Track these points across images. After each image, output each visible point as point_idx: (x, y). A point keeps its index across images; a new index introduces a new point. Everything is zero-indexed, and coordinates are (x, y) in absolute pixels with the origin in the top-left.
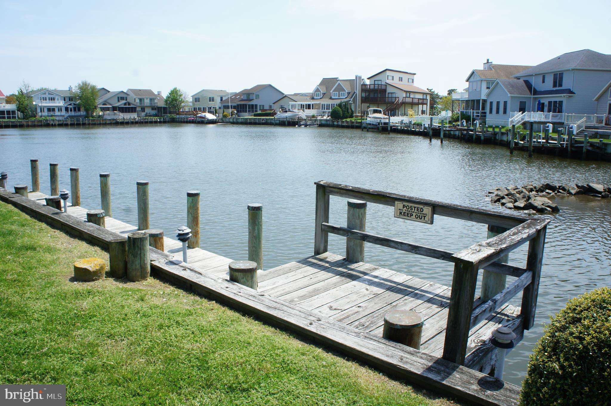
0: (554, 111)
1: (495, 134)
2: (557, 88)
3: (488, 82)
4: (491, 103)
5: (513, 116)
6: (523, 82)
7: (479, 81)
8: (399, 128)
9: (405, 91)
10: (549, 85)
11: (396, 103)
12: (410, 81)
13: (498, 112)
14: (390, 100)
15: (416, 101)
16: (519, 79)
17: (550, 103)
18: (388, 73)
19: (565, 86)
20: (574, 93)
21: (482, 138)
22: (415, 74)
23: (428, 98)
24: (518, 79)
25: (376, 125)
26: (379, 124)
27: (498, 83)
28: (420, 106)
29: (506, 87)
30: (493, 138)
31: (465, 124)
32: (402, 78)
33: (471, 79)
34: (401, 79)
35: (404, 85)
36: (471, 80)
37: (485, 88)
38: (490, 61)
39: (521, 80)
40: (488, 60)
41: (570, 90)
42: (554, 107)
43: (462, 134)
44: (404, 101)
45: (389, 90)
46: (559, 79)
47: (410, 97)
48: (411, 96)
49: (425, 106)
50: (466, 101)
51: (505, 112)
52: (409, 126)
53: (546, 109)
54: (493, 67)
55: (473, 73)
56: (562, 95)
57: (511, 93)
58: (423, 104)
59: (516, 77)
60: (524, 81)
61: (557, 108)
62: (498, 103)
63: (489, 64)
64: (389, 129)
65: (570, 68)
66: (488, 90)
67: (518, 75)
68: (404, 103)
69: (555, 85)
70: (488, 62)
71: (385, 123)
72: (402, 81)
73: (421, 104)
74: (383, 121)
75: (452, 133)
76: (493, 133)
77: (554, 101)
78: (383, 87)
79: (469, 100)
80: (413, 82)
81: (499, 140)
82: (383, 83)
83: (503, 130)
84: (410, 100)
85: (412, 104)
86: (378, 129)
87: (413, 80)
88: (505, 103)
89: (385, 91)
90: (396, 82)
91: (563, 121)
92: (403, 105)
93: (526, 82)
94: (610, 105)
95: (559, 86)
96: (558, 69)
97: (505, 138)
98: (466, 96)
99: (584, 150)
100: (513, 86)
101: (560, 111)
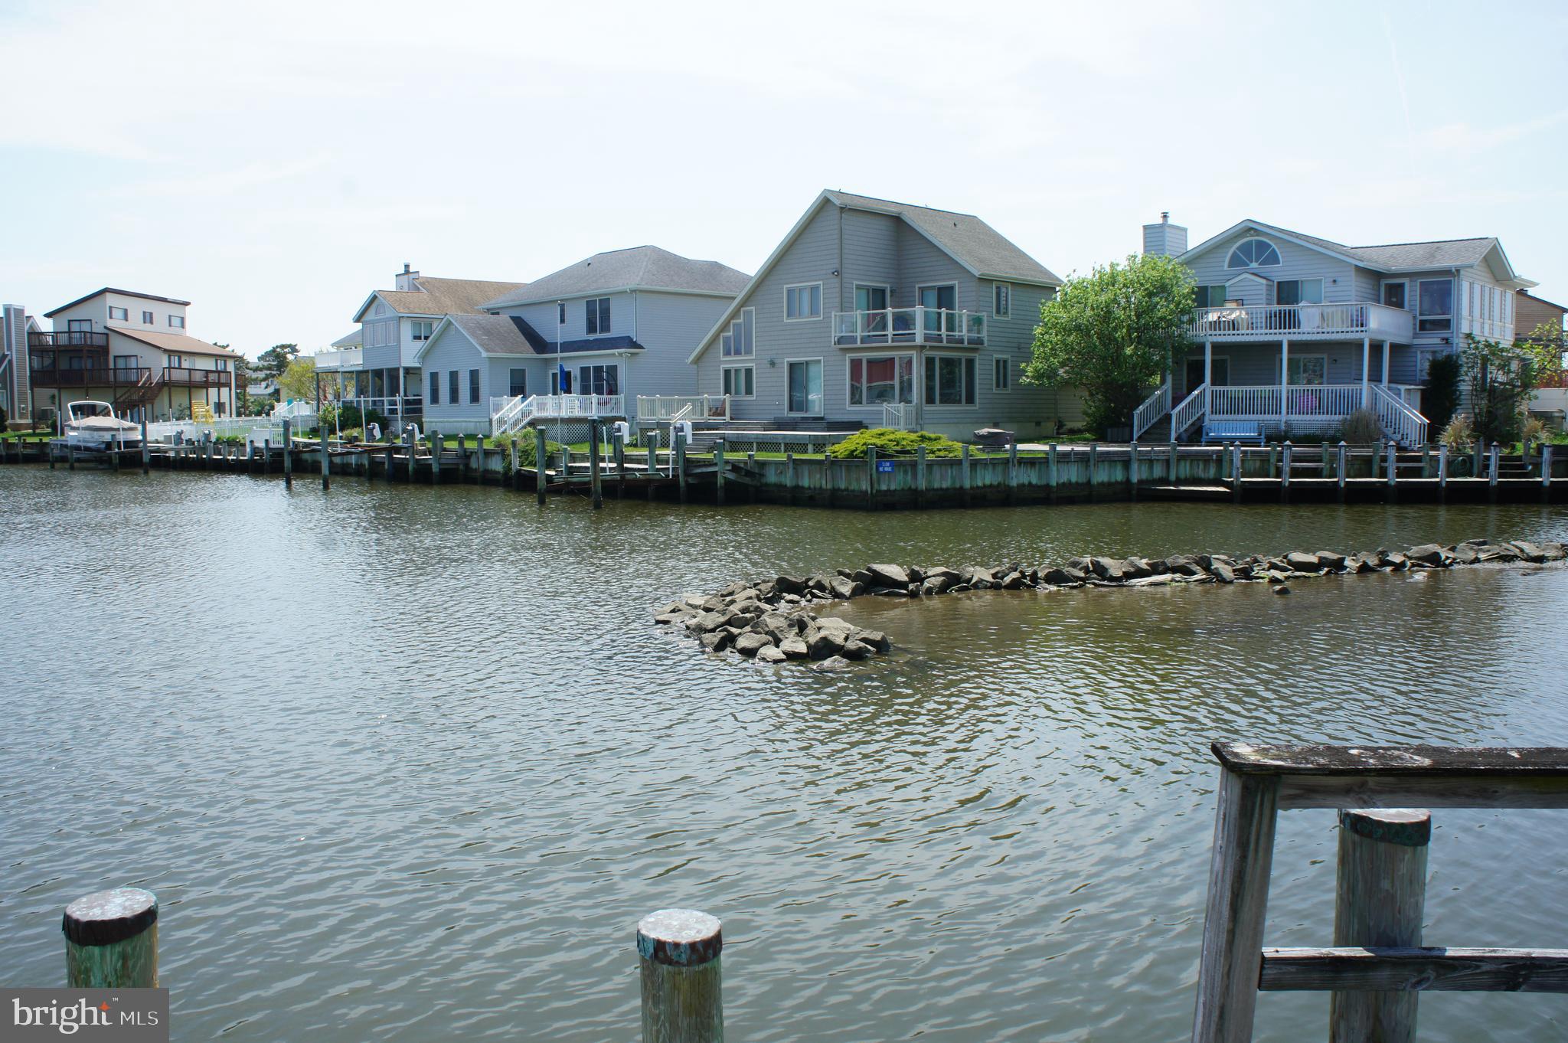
0: (599, 391)
1: (467, 455)
2: (599, 335)
3: (416, 322)
4: (434, 377)
5: (497, 409)
6: (511, 322)
7: (391, 319)
8: (172, 454)
9: (165, 351)
10: (576, 327)
11: (145, 383)
12: (176, 322)
13: (454, 397)
14: (121, 377)
15: (198, 377)
16: (498, 313)
17: (584, 371)
18: (111, 300)
19: (617, 330)
20: (641, 347)
21: (435, 468)
22: (187, 304)
23: (231, 367)
24: (492, 314)
25: (98, 450)
26: (109, 445)
27: (450, 323)
28: (213, 392)
29: (473, 334)
30: (461, 467)
31: (377, 433)
32: (151, 314)
33: (370, 316)
34: (148, 318)
35: (158, 333)
36: (366, 318)
37: (411, 337)
38: (411, 270)
39: (504, 318)
40: (407, 266)
41: (629, 338)
42: (595, 381)
43: (372, 461)
44: (167, 378)
45: (117, 347)
46: (601, 313)
47: (180, 368)
48: (185, 365)
49: (225, 391)
50: (359, 373)
51: (475, 397)
52: (204, 450)
53: (576, 385)
54: (422, 284)
55: (374, 298)
56: (616, 351)
57: (487, 350)
58: (219, 385)
59: (488, 309)
60: (513, 318)
61: (602, 382)
62: (454, 376)
63: (412, 276)
64: (146, 458)
65: (627, 288)
66: (420, 344)
67: (493, 304)
68: (167, 385)
69: (591, 329)
70: (407, 272)
71: (128, 444)
72: (151, 323)
73: (214, 385)
74: (122, 437)
75: (353, 459)
76: (460, 452)
77: (595, 368)
78: (98, 341)
79: (367, 371)
80: (183, 326)
81: (482, 469)
82: (98, 328)
83: (488, 445)
84: (183, 376)
85: (191, 387)
86: (109, 460)
87: (183, 320)
88: (474, 375)
89: (104, 350)
90: (135, 326)
91: (623, 414)
92: (166, 389)
93: (518, 321)
94: (727, 372)
95: (602, 331)
96: (596, 288)
97: (496, 465)
98: (356, 360)
99: (720, 481)
100: (488, 332)
101: (613, 391)
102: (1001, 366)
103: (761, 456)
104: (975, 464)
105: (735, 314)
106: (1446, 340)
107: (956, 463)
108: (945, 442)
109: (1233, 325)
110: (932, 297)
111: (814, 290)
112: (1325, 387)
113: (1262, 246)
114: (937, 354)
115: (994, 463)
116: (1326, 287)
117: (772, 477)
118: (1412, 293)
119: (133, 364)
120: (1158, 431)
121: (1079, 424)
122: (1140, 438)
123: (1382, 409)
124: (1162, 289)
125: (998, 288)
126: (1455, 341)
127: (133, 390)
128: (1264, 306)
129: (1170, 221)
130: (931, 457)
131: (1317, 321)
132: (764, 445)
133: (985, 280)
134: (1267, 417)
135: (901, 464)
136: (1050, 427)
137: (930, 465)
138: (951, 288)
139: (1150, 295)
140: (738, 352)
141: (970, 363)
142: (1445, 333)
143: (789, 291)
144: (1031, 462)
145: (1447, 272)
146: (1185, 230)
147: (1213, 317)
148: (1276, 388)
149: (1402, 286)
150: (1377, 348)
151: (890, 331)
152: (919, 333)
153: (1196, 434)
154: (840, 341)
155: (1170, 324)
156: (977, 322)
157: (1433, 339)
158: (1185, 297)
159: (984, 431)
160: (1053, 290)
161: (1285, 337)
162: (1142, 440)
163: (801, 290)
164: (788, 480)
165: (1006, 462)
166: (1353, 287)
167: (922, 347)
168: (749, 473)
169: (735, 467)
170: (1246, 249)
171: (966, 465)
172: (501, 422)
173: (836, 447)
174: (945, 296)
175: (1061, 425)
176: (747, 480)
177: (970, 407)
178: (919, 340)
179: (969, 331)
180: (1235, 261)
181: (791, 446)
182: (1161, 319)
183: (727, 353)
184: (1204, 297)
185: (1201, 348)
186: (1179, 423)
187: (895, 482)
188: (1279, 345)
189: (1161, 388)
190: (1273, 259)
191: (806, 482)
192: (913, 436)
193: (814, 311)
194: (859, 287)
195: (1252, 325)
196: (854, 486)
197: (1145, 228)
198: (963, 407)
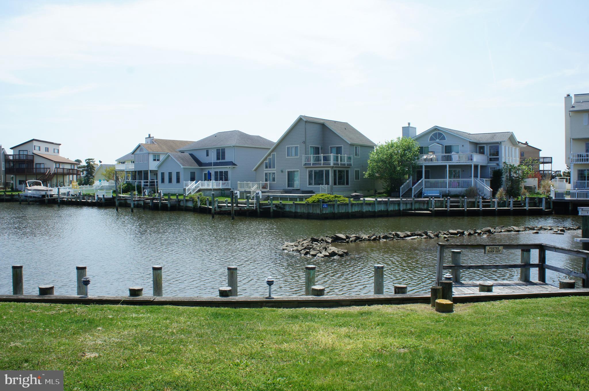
0: (221, 179)
1: (179, 201)
2: (221, 161)
3: (154, 155)
4: (163, 174)
5: (187, 185)
7: (145, 153)
9: (55, 162)
10: (213, 158)
11: (48, 173)
12: (56, 150)
13: (170, 181)
14: (38, 171)
15: (65, 171)
16: (184, 153)
17: (216, 173)
18: (35, 143)
19: (227, 159)
20: (236, 165)
21: (169, 206)
22: (60, 145)
23: (76, 167)
24: (182, 152)
25: (39, 198)
26: (44, 196)
27: (169, 156)
28: (71, 176)
29: (177, 160)
30: (177, 205)
31: (147, 193)
32: (48, 148)
34: (47, 150)
35: (50, 155)
36: (136, 153)
37: (152, 159)
38: (151, 136)
39: (187, 154)
40: (149, 135)
41: (232, 162)
42: (220, 176)
44: (56, 172)
45: (37, 160)
46: (222, 153)
47: (59, 168)
48: (61, 167)
50: (132, 171)
51: (178, 181)
52: (78, 198)
53: (213, 177)
54: (156, 141)
55: (139, 146)
56: (228, 166)
57: (183, 165)
58: (73, 174)
59: (180, 151)
60: (189, 154)
61: (222, 176)
62: (170, 174)
63: (151, 138)
65: (232, 145)
66: (156, 162)
67: (182, 149)
68: (56, 174)
69: (218, 158)
71: (52, 196)
72: (48, 152)
73: (71, 174)
76: (177, 200)
77: (220, 172)
78: (31, 157)
79: (136, 171)
80: (58, 152)
81: (185, 206)
82: (30, 153)
83: (187, 198)
84: (60, 171)
85: (63, 174)
87: (58, 150)
88: (178, 174)
89: (32, 161)
90: (43, 153)
91: (230, 187)
92: (56, 176)
93: (191, 155)
94: (266, 174)
95: (222, 159)
96: (220, 145)
97: (190, 204)
98: (131, 167)
99: (271, 210)
100: (182, 159)
101: (226, 179)
102: (357, 172)
103: (284, 202)
104: (352, 205)
105: (269, 155)
106: (498, 164)
107: (346, 204)
108: (342, 198)
109: (431, 160)
110: (334, 150)
111: (296, 148)
112: (460, 179)
113: (440, 134)
114: (337, 169)
115: (358, 204)
116: (460, 148)
117: (287, 209)
118: (487, 150)
119: (42, 166)
120: (408, 194)
121: (382, 191)
122: (402, 196)
123: (478, 187)
124: (409, 148)
125: (356, 147)
126: (500, 164)
127: (44, 176)
128: (441, 154)
129: (411, 126)
130: (338, 203)
131: (458, 159)
132: (282, 198)
133: (352, 145)
134: (442, 189)
135: (330, 205)
136: (372, 192)
137: (339, 205)
138: (341, 147)
139: (405, 150)
140: (270, 167)
141: (347, 171)
142: (497, 162)
143: (288, 148)
144: (369, 204)
145: (497, 143)
146: (415, 128)
147: (425, 157)
148: (445, 180)
149: (484, 147)
150: (476, 167)
151: (322, 162)
152: (332, 162)
153: (420, 194)
154: (305, 164)
155: (411, 160)
156: (349, 158)
157: (493, 164)
158: (416, 151)
159: (354, 194)
160: (373, 147)
161: (448, 163)
162: (403, 196)
163: (292, 147)
164: (293, 210)
165: (362, 204)
166: (468, 148)
167: (333, 167)
168: (280, 208)
169: (276, 206)
170: (435, 135)
171: (350, 205)
172: (189, 190)
173: (308, 199)
174: (339, 150)
175: (376, 191)
176: (280, 210)
177: (347, 186)
178: (332, 165)
179: (347, 161)
180: (432, 139)
181: (291, 199)
182: (408, 158)
183: (267, 167)
184: (422, 150)
185: (421, 167)
186: (415, 191)
187: (327, 210)
188: (446, 166)
189: (409, 180)
190: (444, 138)
191: (299, 211)
192: (332, 196)
193: (296, 154)
194: (311, 147)
195: (437, 160)
196: (315, 212)
197: (403, 128)
198: (345, 186)
